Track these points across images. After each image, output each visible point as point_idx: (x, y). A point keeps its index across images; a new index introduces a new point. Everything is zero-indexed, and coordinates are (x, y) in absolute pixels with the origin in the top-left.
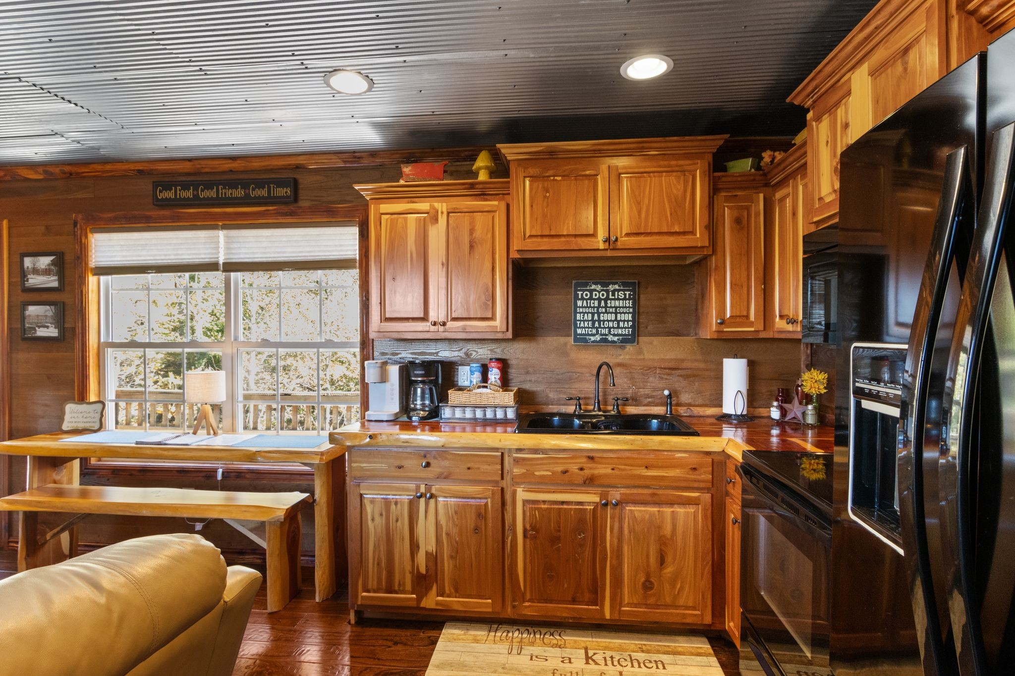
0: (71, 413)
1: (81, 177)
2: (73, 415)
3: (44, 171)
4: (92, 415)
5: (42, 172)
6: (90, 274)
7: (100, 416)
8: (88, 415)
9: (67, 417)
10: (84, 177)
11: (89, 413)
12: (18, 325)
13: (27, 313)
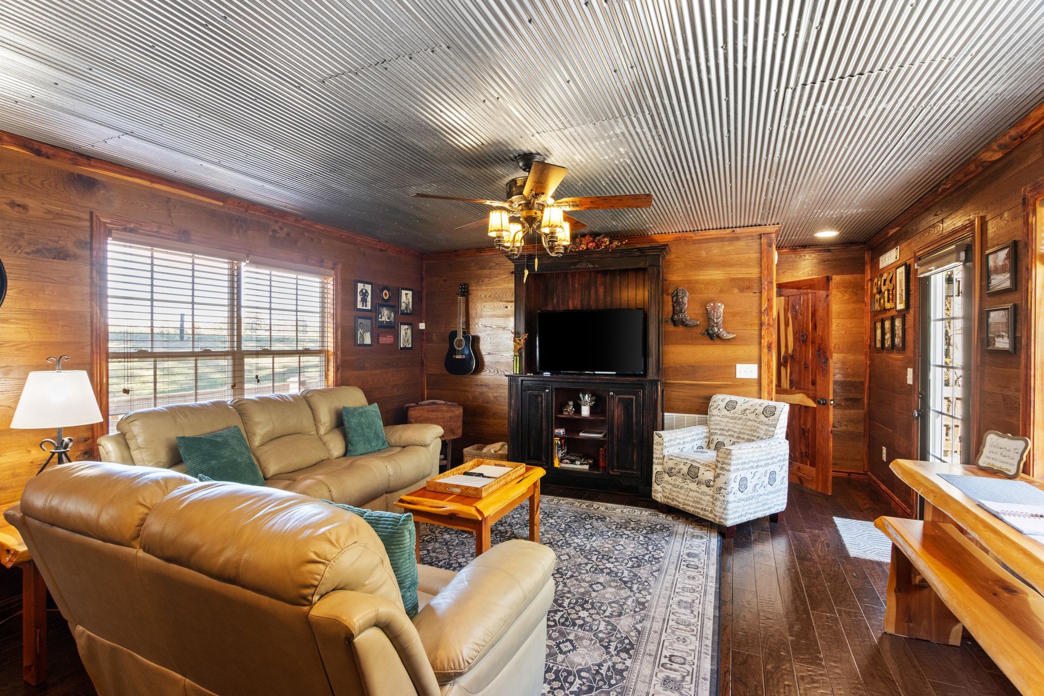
0: (990, 446)
1: (1031, 136)
2: (994, 450)
3: (998, 146)
4: (1012, 454)
5: (998, 149)
6: (1038, 263)
7: (1019, 458)
8: (1007, 453)
9: (986, 451)
10: (1034, 133)
11: (1009, 450)
12: (985, 336)
13: (990, 320)
